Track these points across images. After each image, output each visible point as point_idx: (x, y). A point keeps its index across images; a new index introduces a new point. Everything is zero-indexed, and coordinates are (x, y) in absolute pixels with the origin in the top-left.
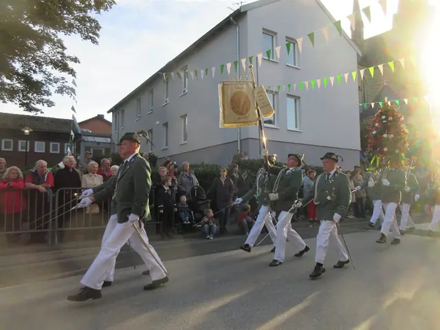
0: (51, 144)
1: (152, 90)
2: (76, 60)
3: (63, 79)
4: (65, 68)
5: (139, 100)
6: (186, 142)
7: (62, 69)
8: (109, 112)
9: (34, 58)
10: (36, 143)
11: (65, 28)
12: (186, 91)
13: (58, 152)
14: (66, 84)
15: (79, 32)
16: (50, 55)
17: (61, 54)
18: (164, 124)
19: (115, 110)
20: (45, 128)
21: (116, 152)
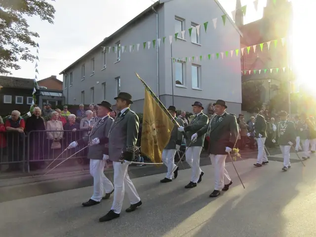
0: (17, 97)
1: (94, 58)
2: (36, 35)
3: (27, 49)
4: (28, 41)
5: (84, 66)
7: (26, 41)
8: (60, 74)
9: (4, 33)
10: (5, 96)
11: (28, 10)
12: (119, 60)
13: (22, 103)
14: (28, 53)
15: (39, 14)
16: (16, 31)
17: (25, 30)
18: (103, 84)
19: (66, 72)
20: (12, 85)
21: (66, 103)
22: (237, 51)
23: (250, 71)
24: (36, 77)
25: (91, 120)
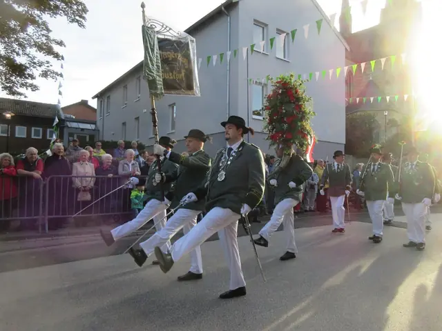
0: (33, 129)
1: (140, 77)
2: (61, 44)
3: (48, 62)
4: (50, 51)
5: (125, 87)
6: (173, 131)
7: (47, 52)
8: (93, 98)
9: (17, 40)
10: (17, 128)
11: (50, 9)
13: (41, 137)
14: (51, 68)
15: (65, 15)
16: (34, 37)
17: (46, 36)
19: (100, 96)
20: (27, 113)
21: (101, 139)
22: (338, 71)
23: (358, 99)
24: (59, 102)
25: (133, 162)
